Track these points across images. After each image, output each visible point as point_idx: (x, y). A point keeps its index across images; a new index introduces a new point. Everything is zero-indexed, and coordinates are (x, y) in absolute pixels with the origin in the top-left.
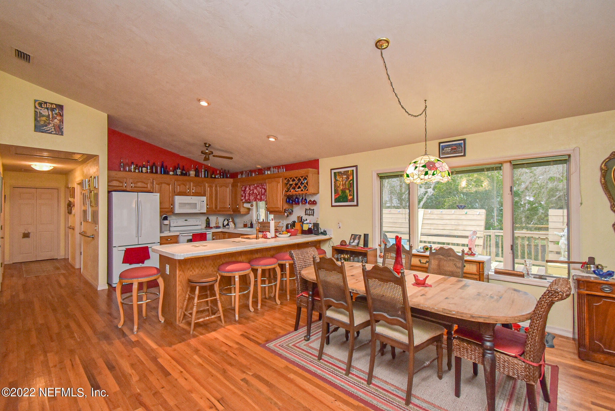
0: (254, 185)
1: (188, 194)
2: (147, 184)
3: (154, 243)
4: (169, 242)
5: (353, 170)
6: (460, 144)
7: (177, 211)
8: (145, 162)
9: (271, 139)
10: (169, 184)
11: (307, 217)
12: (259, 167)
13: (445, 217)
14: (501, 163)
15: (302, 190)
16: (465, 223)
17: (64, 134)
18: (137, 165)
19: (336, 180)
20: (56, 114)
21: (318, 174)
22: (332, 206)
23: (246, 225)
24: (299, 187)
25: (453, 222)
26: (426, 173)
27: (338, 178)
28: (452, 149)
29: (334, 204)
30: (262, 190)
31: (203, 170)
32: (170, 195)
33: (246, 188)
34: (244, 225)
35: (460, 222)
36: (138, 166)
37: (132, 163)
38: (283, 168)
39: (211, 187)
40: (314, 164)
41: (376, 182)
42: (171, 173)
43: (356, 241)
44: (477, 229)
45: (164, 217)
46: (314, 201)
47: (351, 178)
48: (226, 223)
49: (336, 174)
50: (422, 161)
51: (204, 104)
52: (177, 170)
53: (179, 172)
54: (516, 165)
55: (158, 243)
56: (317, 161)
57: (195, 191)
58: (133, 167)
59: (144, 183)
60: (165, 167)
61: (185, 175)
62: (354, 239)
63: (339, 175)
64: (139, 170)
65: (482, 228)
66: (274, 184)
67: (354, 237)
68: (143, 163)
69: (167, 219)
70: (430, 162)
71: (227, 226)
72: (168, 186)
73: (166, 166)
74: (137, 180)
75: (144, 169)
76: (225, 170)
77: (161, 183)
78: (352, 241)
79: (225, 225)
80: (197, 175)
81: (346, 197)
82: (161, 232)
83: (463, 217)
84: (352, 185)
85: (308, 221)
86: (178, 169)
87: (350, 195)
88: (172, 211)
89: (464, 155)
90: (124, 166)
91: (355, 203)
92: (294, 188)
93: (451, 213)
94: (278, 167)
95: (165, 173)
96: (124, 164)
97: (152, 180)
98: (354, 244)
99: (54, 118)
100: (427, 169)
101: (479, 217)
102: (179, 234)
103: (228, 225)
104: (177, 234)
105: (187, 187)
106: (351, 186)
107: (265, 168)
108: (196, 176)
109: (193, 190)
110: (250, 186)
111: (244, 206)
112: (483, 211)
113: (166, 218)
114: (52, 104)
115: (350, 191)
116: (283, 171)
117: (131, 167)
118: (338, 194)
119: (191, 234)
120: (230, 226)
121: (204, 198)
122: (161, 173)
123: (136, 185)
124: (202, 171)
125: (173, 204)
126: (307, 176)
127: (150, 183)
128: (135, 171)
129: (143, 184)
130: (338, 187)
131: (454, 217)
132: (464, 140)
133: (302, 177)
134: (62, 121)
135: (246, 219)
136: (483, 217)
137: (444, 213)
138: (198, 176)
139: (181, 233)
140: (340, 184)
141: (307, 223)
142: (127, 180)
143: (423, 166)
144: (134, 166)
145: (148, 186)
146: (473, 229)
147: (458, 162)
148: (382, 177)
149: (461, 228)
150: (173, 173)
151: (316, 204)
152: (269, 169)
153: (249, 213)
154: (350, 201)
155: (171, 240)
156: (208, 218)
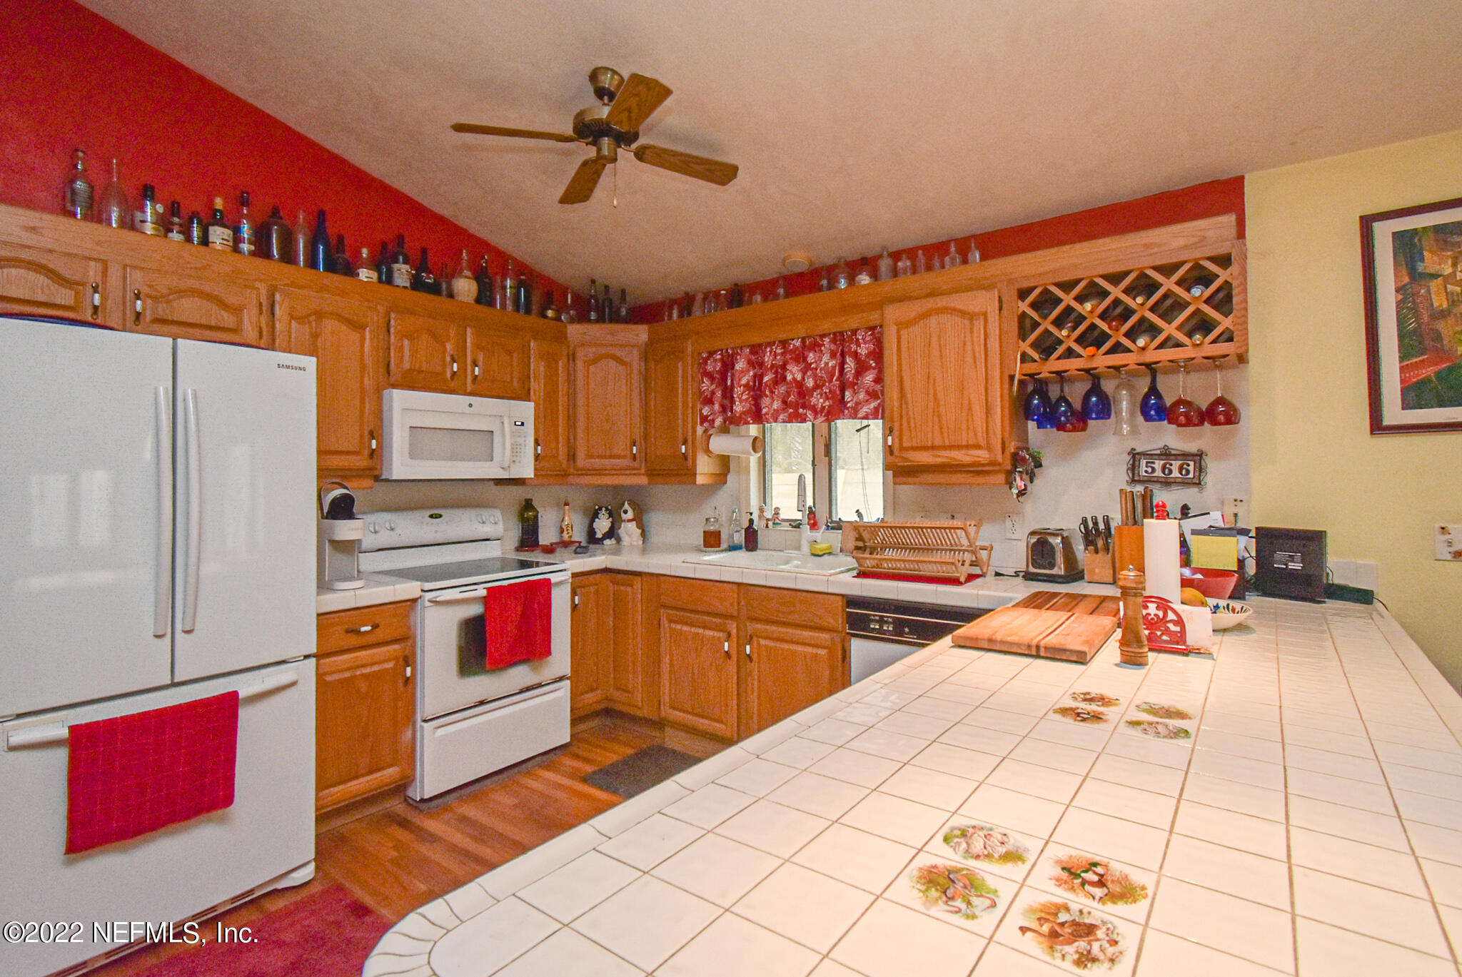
0: (786, 345)
1: (453, 384)
2: (237, 310)
3: (284, 662)
4: (364, 640)
7: (401, 465)
8: (225, 199)
10: (358, 326)
18: (174, 209)
22: (1378, 431)
23: (717, 535)
30: (843, 364)
31: (508, 283)
32: (362, 382)
33: (730, 366)
34: (707, 534)
36: (184, 212)
37: (147, 192)
38: (965, 251)
39: (551, 360)
42: (365, 274)
45: (335, 502)
48: (602, 525)
52: (396, 266)
53: (402, 273)
55: (306, 657)
56: (1235, 186)
57: (484, 371)
58: (149, 210)
59: (221, 303)
60: (333, 240)
61: (434, 289)
64: (187, 232)
66: (943, 324)
68: (211, 201)
69: (350, 515)
71: (607, 542)
72: (356, 336)
73: (340, 239)
74: (174, 282)
75: (219, 235)
76: (607, 287)
77: (320, 315)
79: (599, 535)
80: (485, 297)
82: (323, 585)
86: (397, 261)
88: (373, 471)
90: (91, 198)
94: (931, 250)
95: (331, 267)
96: (92, 187)
97: (264, 292)
102: (417, 594)
103: (611, 533)
104: (408, 589)
105: (449, 347)
107: (831, 267)
108: (478, 301)
109: (475, 364)
110: (756, 349)
111: (711, 447)
113: (342, 509)
117: (139, 216)
119: (481, 592)
120: (626, 540)
121: (526, 410)
122: (312, 263)
123: (162, 310)
124: (504, 288)
125: (377, 430)
127: (255, 311)
128: (165, 236)
129: (215, 308)
135: (719, 509)
138: (491, 304)
139: (428, 586)
142: (105, 273)
144: (160, 208)
145: (240, 322)
150: (374, 275)
153: (726, 483)
155: (375, 627)
156: (528, 504)
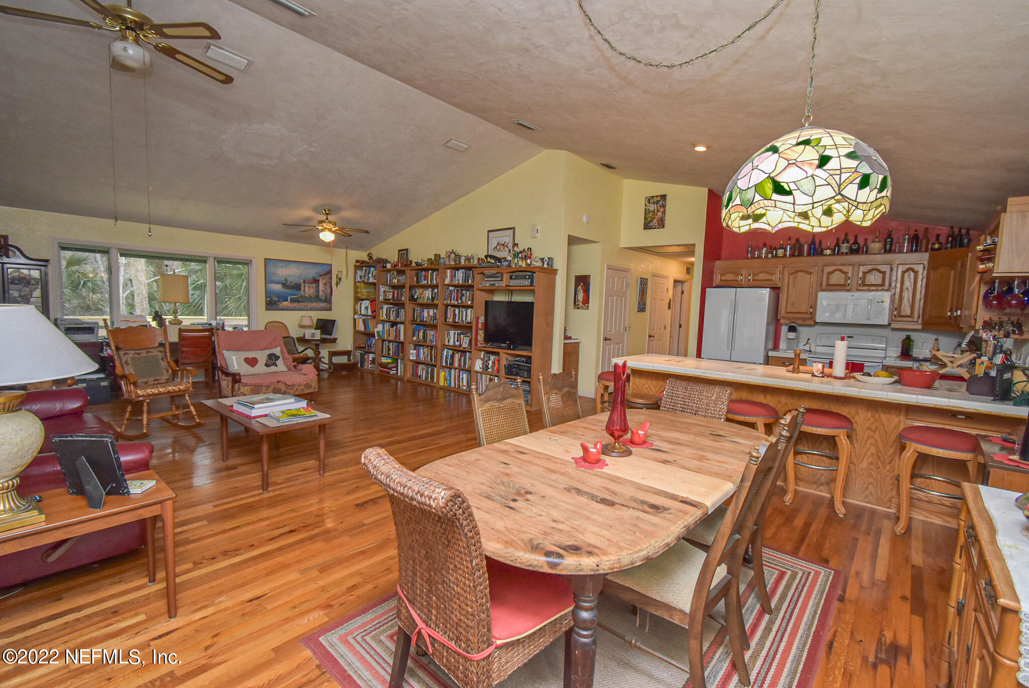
1: (848, 288)
2: (773, 275)
7: (819, 317)
8: (783, 241)
10: (810, 273)
17: (665, 227)
18: (770, 248)
20: (660, 206)
32: (810, 290)
42: (827, 252)
45: (789, 327)
53: (844, 247)
59: (769, 273)
61: (857, 251)
64: (772, 254)
68: (780, 242)
69: (794, 331)
72: (808, 276)
74: (759, 270)
75: (780, 252)
80: (888, 249)
88: (812, 318)
90: (752, 251)
95: (814, 254)
96: (752, 249)
97: (781, 268)
99: (658, 211)
113: (793, 329)
114: (657, 196)
117: (761, 251)
122: (808, 254)
125: (814, 305)
127: (778, 274)
128: (766, 257)
129: (768, 275)
134: (664, 213)
145: (773, 278)
150: (831, 251)
156: (908, 338)
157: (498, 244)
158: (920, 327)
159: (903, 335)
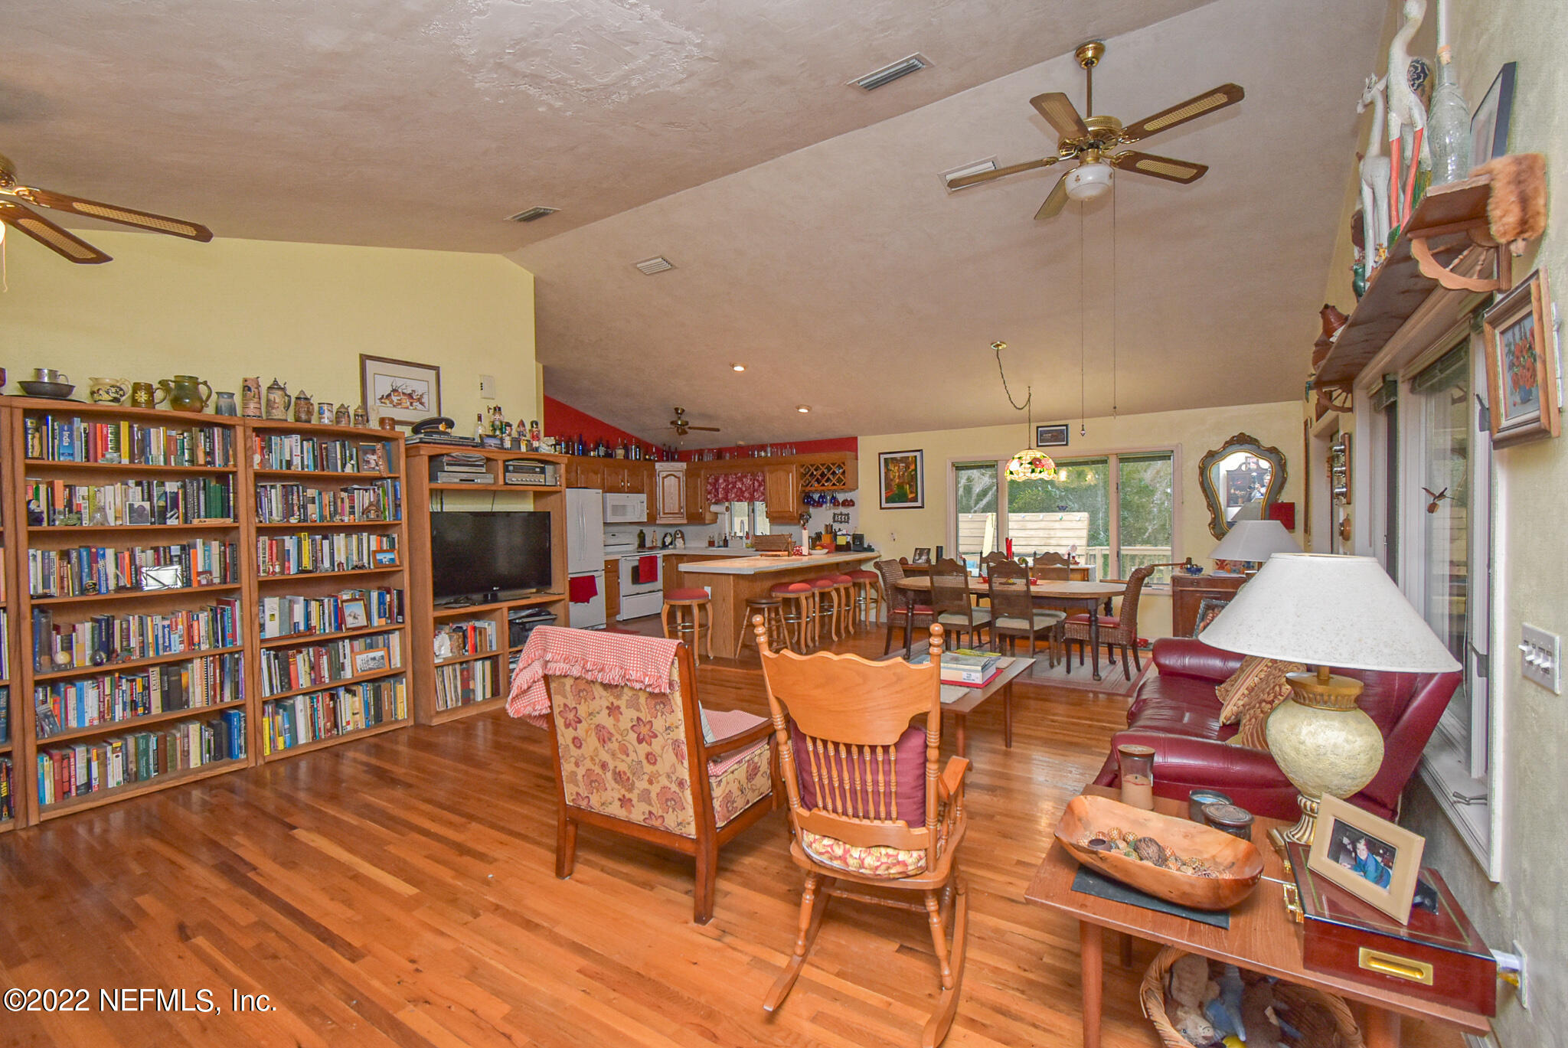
0: (736, 475)
1: (623, 490)
3: (600, 570)
5: (916, 457)
6: (1062, 431)
7: (609, 518)
9: (802, 410)
11: (841, 526)
12: (741, 443)
13: (1030, 525)
14: (1107, 456)
15: (834, 484)
16: (1059, 534)
19: (888, 470)
21: (857, 459)
22: (881, 508)
23: (713, 542)
24: (828, 480)
25: (1041, 533)
26: (1033, 471)
27: (891, 467)
28: (1052, 436)
29: (884, 505)
30: (754, 482)
33: (717, 480)
34: (709, 542)
35: (1052, 533)
38: (791, 448)
39: (650, 477)
40: (849, 444)
41: (950, 473)
42: (592, 453)
43: (924, 557)
44: (1077, 542)
46: (851, 500)
47: (912, 467)
48: (668, 540)
49: (889, 461)
50: (1028, 457)
51: (739, 369)
52: (600, 448)
53: (602, 450)
54: (1124, 459)
56: (853, 440)
57: (631, 484)
60: (584, 444)
62: (920, 555)
63: (892, 463)
65: (1084, 542)
66: (781, 474)
67: (920, 552)
70: (1036, 459)
71: (670, 546)
73: (585, 442)
76: (670, 447)
78: (917, 558)
79: (668, 543)
80: (627, 456)
81: (905, 495)
83: (1057, 525)
84: (914, 478)
85: (844, 532)
87: (911, 493)
89: (1067, 445)
91: (919, 504)
92: (818, 481)
93: (1038, 519)
94: (783, 446)
98: (920, 561)
100: (1033, 467)
101: (1080, 525)
102: (620, 558)
103: (672, 543)
105: (618, 477)
106: (912, 479)
107: (753, 446)
108: (625, 457)
109: (628, 481)
110: (725, 476)
112: (1085, 515)
115: (911, 486)
116: (792, 454)
118: (892, 490)
119: (634, 560)
120: (678, 545)
121: (644, 497)
124: (632, 449)
126: (844, 463)
130: (892, 480)
131: (1042, 525)
132: (1066, 426)
133: (833, 464)
135: (712, 531)
136: (1085, 524)
137: (1027, 518)
138: (628, 458)
139: (622, 556)
140: (894, 477)
141: (843, 535)
143: (1029, 463)
146: (1071, 542)
147: (1061, 452)
148: (959, 468)
149: (1053, 542)
150: (594, 453)
151: (853, 505)
152: (763, 447)
153: (716, 522)
154: (911, 501)
155: (613, 566)
156: (641, 532)
157: (395, 390)
158: (685, 522)
159: (637, 529)
